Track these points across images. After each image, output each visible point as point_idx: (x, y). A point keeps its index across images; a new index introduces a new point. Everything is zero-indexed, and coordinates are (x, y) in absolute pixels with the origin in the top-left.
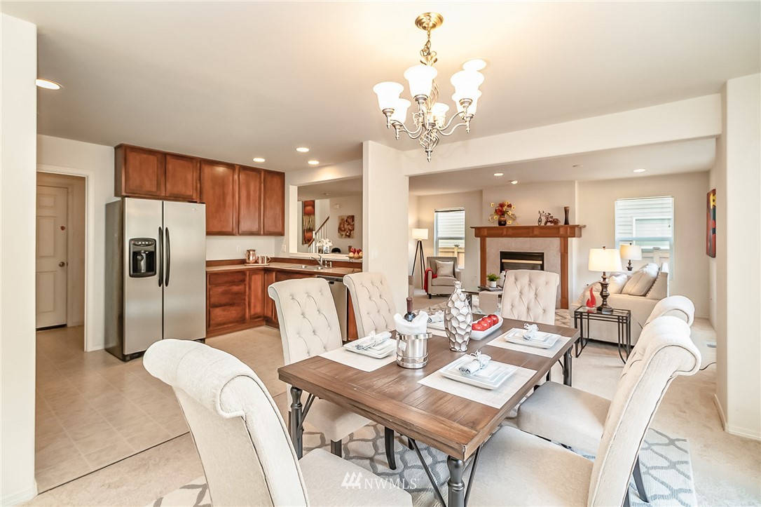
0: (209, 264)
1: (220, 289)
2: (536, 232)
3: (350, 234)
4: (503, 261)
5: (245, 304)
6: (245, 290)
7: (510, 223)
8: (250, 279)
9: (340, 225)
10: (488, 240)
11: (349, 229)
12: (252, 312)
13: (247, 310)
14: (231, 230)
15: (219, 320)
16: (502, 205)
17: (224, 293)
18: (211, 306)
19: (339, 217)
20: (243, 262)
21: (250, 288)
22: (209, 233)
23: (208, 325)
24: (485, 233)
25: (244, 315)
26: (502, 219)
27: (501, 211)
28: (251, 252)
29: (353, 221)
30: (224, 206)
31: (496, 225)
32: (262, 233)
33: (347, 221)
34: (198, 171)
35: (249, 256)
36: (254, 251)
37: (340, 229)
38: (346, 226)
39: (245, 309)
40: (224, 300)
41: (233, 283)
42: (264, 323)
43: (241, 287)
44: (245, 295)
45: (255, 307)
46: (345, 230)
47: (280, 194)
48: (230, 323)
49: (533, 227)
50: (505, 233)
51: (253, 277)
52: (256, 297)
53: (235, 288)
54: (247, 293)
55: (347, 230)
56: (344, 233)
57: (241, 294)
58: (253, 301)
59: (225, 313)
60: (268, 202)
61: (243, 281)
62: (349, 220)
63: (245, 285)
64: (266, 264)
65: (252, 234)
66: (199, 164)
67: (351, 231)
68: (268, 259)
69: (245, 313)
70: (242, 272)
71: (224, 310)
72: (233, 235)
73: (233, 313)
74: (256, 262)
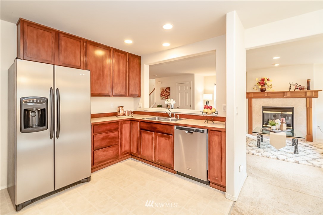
0: (93, 116)
1: (101, 136)
2: (289, 95)
3: (168, 97)
4: (264, 112)
5: (118, 145)
6: (118, 135)
7: (268, 90)
8: (122, 128)
9: (162, 93)
10: (254, 100)
11: (167, 95)
12: (123, 150)
13: (120, 149)
14: (108, 93)
15: (101, 158)
16: (263, 80)
17: (104, 139)
18: (94, 149)
19: (161, 88)
20: (115, 114)
21: (121, 133)
22: (92, 95)
23: (93, 164)
24: (252, 95)
25: (118, 153)
26: (263, 87)
27: (262, 82)
28: (121, 108)
29: (169, 90)
30: (103, 76)
31: (259, 91)
32: (128, 95)
33: (165, 90)
34: (85, 49)
35: (119, 110)
36: (123, 107)
37: (161, 95)
38: (165, 93)
39: (118, 149)
40: (104, 143)
41: (110, 131)
42: (131, 156)
43: (116, 133)
44: (118, 139)
45: (125, 146)
46: (164, 95)
47: (138, 70)
48: (108, 159)
49: (287, 92)
50: (266, 96)
51: (124, 125)
52: (126, 139)
53: (112, 134)
54: (120, 137)
55: (166, 95)
56: (164, 97)
57: (116, 138)
58: (123, 142)
59: (105, 153)
60: (131, 75)
61: (117, 129)
62: (167, 90)
63: (118, 131)
64: (130, 116)
65: (121, 96)
66: (85, 44)
67: (168, 95)
68: (132, 113)
69: (118, 151)
70: (116, 123)
71: (104, 151)
72: (109, 96)
73: (110, 152)
74: (124, 115)
